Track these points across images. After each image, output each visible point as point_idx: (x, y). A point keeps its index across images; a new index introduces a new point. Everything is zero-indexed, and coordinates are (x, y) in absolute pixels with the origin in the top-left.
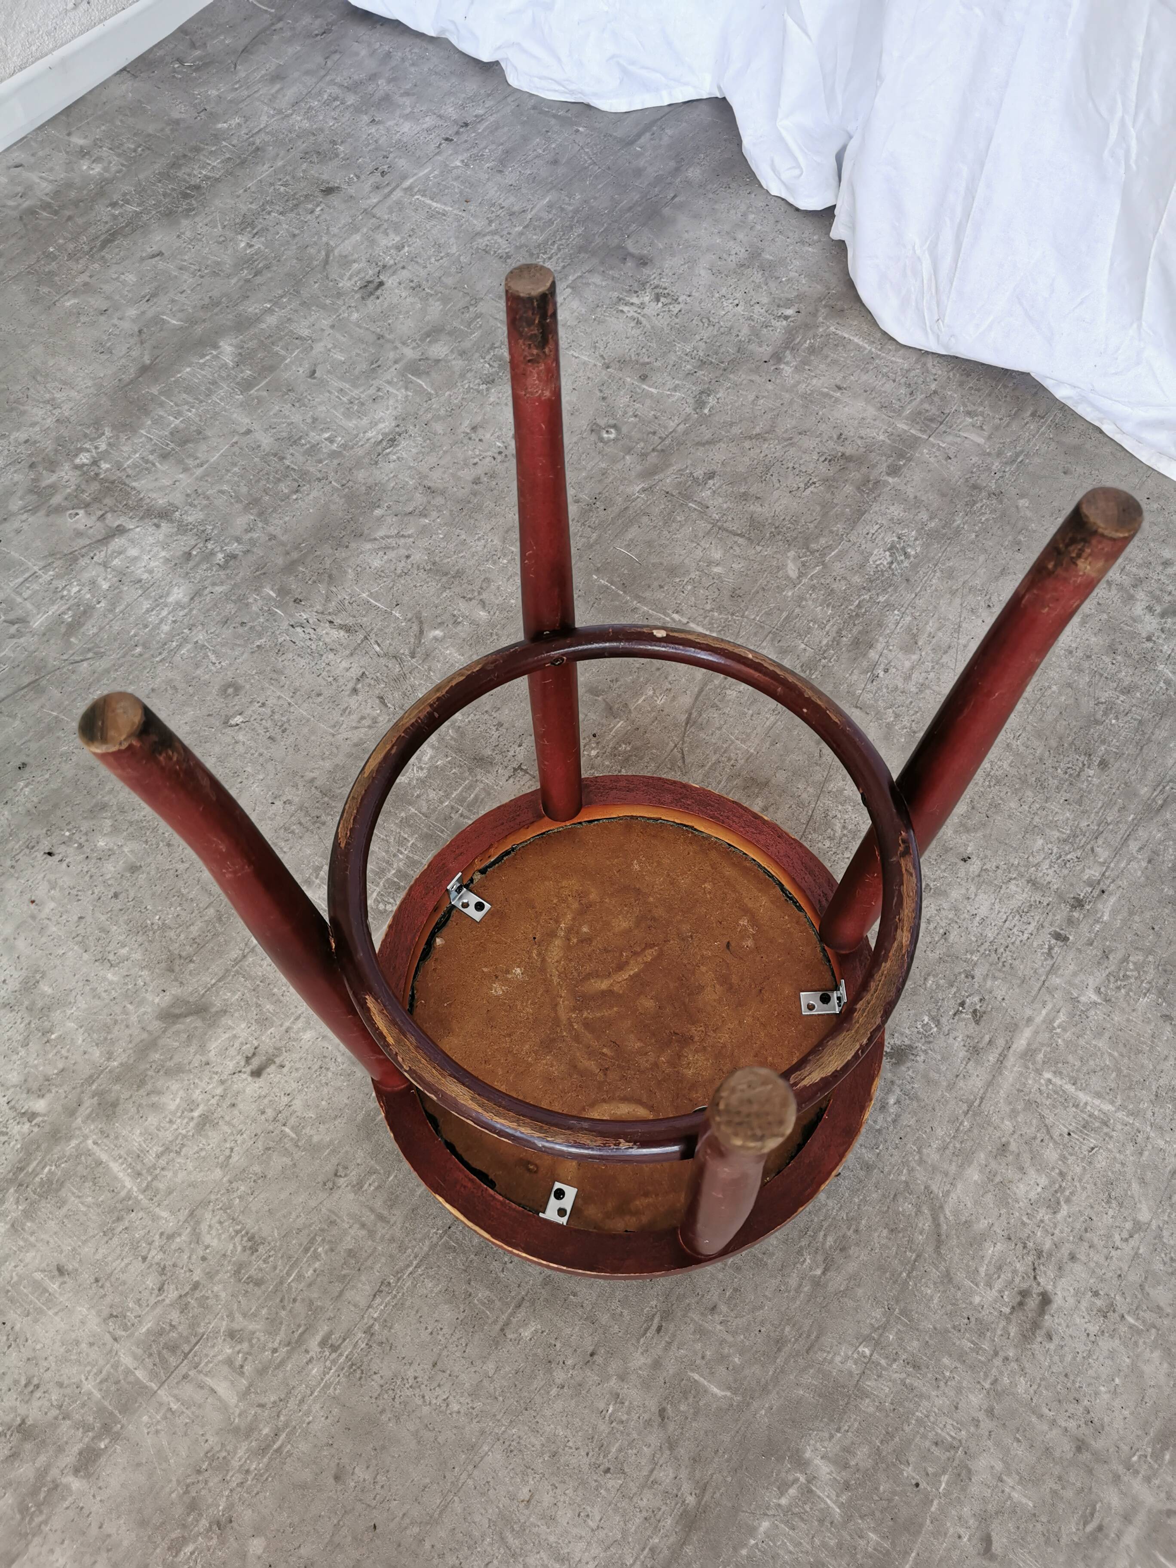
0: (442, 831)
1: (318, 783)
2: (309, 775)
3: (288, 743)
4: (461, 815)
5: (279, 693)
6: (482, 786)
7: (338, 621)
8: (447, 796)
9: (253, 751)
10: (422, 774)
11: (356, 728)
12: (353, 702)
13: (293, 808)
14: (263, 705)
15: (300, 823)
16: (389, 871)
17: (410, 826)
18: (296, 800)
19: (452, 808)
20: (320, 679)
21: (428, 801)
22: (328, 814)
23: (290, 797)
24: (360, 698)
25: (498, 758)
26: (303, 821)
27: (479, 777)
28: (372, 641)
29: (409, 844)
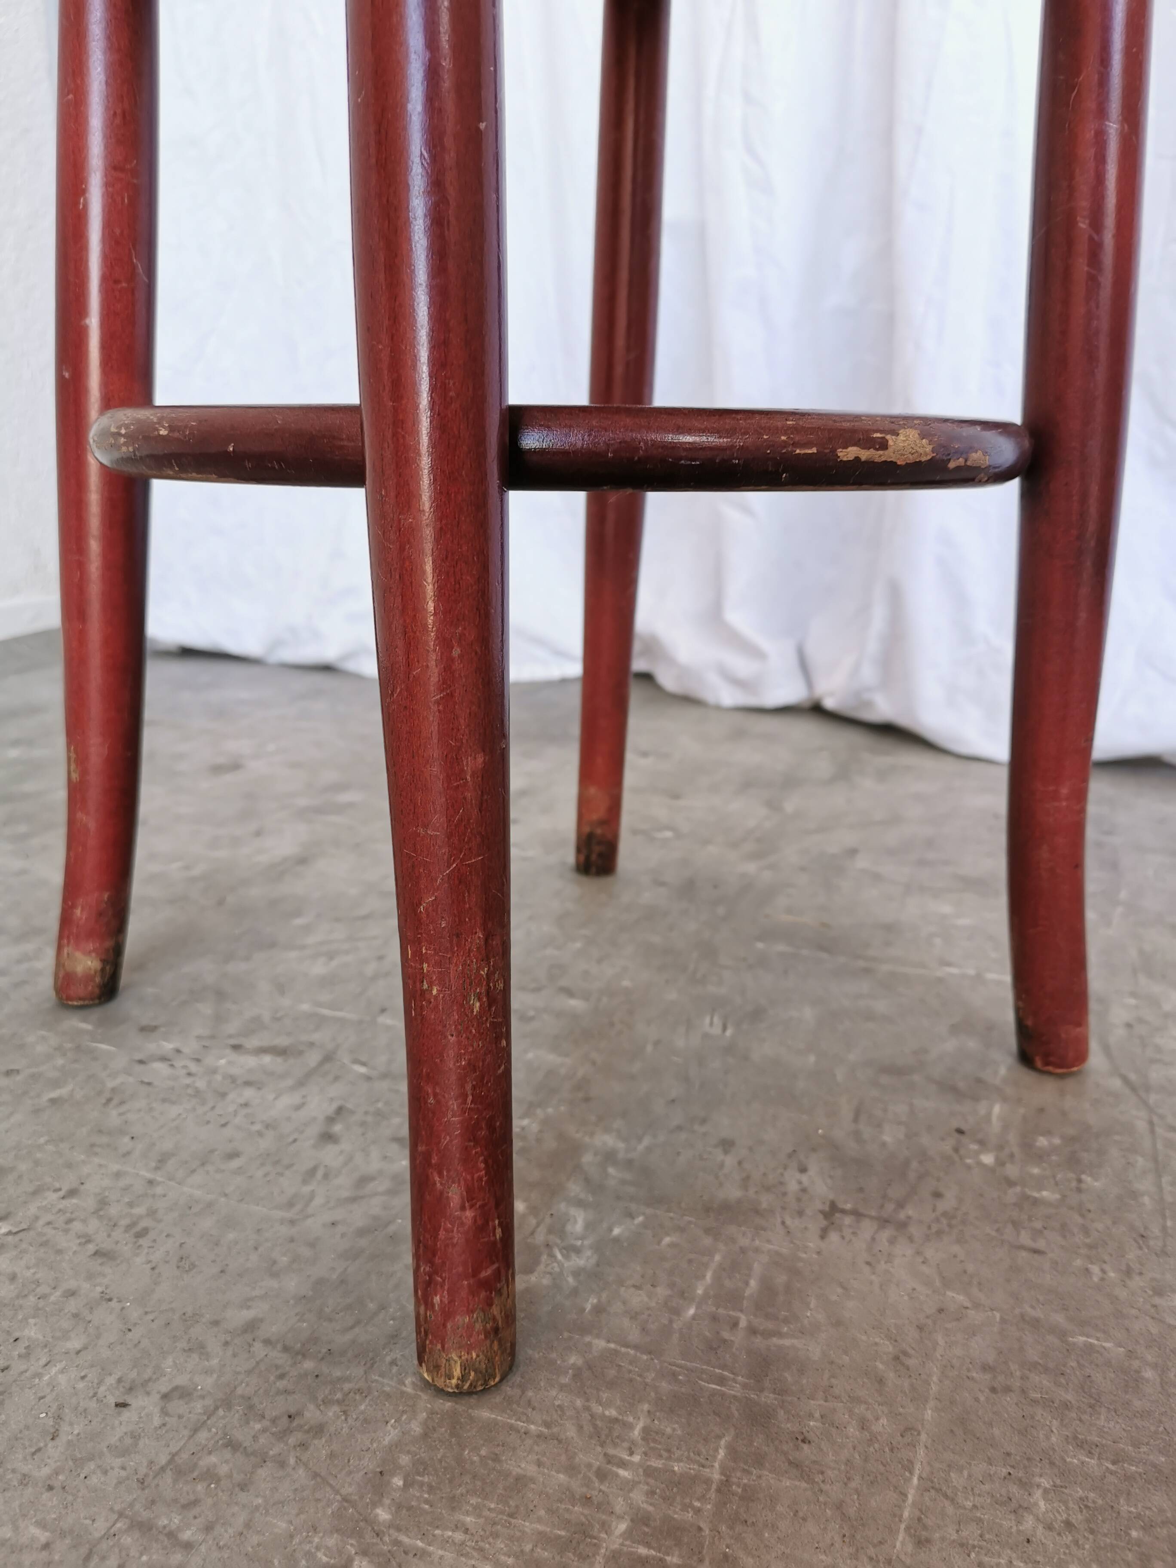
0: (721, 1381)
1: (272, 1329)
2: (238, 1317)
3: (157, 1256)
4: (752, 1331)
5: (115, 1167)
6: (765, 1259)
7: (253, 1042)
8: (685, 1295)
9: (43, 1289)
10: (584, 1260)
11: (353, 1200)
12: (330, 1155)
13: (198, 1406)
14: (72, 1193)
15: (233, 1445)
16: (605, 1527)
17: (611, 1385)
18: (205, 1383)
19: (714, 1318)
20: (228, 1132)
21: (634, 1316)
22: (327, 1402)
23: (182, 1380)
24: (345, 1146)
25: (765, 1201)
26: (242, 1435)
27: (744, 1242)
28: (346, 1060)
29: (636, 1433)
